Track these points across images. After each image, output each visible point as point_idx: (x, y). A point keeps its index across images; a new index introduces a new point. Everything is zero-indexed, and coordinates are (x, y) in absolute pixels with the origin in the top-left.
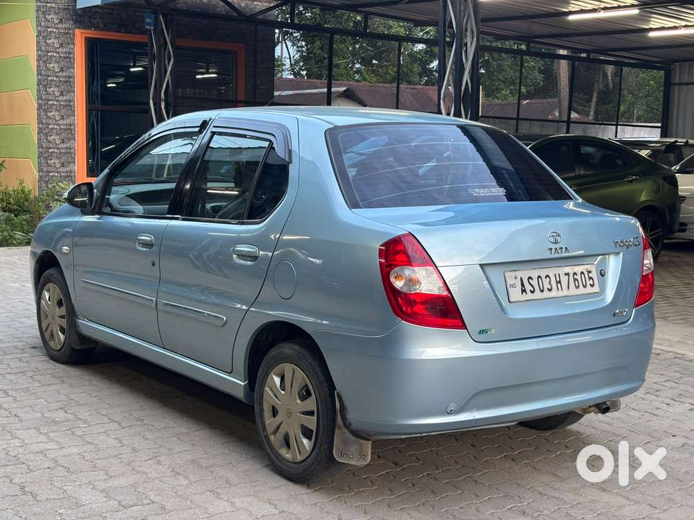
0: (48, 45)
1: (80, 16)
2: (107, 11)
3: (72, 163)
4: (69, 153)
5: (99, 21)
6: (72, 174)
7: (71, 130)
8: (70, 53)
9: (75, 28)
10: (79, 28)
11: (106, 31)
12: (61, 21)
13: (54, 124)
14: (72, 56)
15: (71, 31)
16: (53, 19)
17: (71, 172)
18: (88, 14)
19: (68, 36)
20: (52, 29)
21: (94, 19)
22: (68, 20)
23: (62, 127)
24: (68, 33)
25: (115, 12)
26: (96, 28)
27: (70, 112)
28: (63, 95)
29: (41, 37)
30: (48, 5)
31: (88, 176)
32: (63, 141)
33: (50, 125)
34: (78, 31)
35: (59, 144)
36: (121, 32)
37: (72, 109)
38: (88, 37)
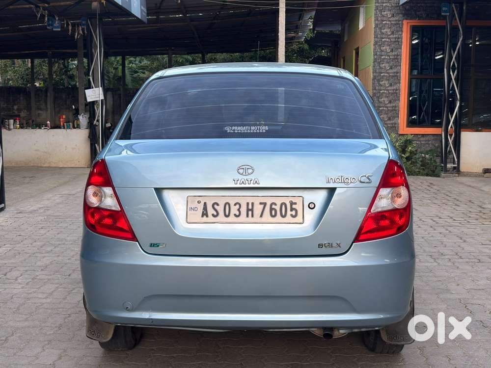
0: (383, 33)
1: (408, 10)
2: (428, 5)
3: (396, 117)
4: (395, 110)
5: (423, 13)
6: (396, 125)
7: (397, 93)
8: (399, 38)
9: (404, 19)
10: (407, 19)
11: (428, 19)
12: (393, 16)
13: (384, 90)
14: (400, 40)
15: (400, 22)
16: (387, 14)
17: (395, 124)
18: (414, 8)
19: (398, 26)
20: (386, 22)
21: (419, 11)
22: (398, 14)
23: (390, 92)
24: (398, 24)
25: (435, 5)
26: (420, 18)
27: (396, 81)
28: (392, 69)
29: (377, 28)
30: (384, 5)
31: (407, 127)
32: (390, 102)
33: (381, 90)
34: (405, 22)
35: (387, 104)
36: (440, 20)
37: (399, 78)
38: (413, 25)
